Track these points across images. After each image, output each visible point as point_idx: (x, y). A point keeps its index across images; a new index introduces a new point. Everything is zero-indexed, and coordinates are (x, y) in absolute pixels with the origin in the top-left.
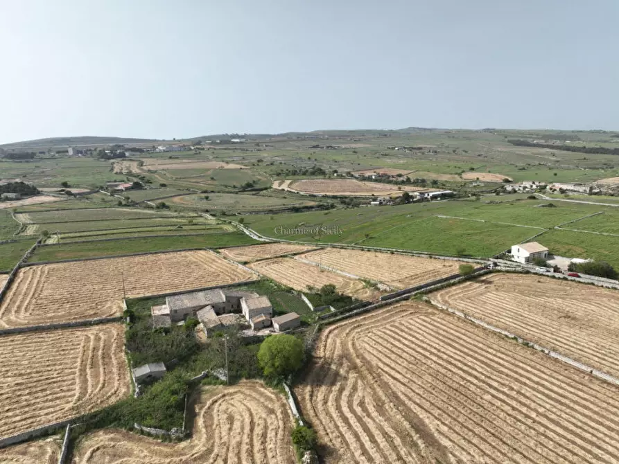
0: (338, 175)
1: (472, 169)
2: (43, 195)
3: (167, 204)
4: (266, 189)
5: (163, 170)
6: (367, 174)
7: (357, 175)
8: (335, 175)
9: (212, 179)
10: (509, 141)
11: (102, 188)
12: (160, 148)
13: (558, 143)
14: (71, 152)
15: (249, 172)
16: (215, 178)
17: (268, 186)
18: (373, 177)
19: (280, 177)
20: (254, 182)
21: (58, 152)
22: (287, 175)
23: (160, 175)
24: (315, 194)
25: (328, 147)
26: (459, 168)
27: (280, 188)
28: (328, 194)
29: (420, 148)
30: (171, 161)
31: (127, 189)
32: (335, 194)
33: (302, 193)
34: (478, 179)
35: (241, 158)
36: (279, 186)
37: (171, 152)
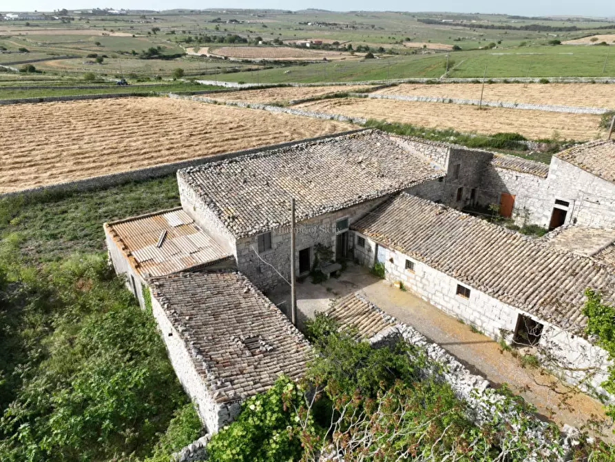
0: (264, 43)
1: (408, 40)
3: (37, 68)
4: (179, 56)
5: (20, 35)
6: (299, 42)
7: (287, 43)
8: (260, 42)
9: (98, 44)
10: (419, 20)
12: (10, 16)
13: (465, 22)
15: (147, 40)
16: (102, 44)
17: (180, 53)
18: (308, 45)
19: (191, 45)
20: (159, 48)
22: (200, 42)
23: (16, 40)
24: (249, 59)
25: (232, 21)
26: (394, 38)
27: (199, 54)
28: (266, 59)
29: (335, 24)
30: (29, 28)
32: (277, 59)
33: (232, 59)
34: (425, 46)
35: (129, 28)
36: (197, 52)
37: (26, 20)
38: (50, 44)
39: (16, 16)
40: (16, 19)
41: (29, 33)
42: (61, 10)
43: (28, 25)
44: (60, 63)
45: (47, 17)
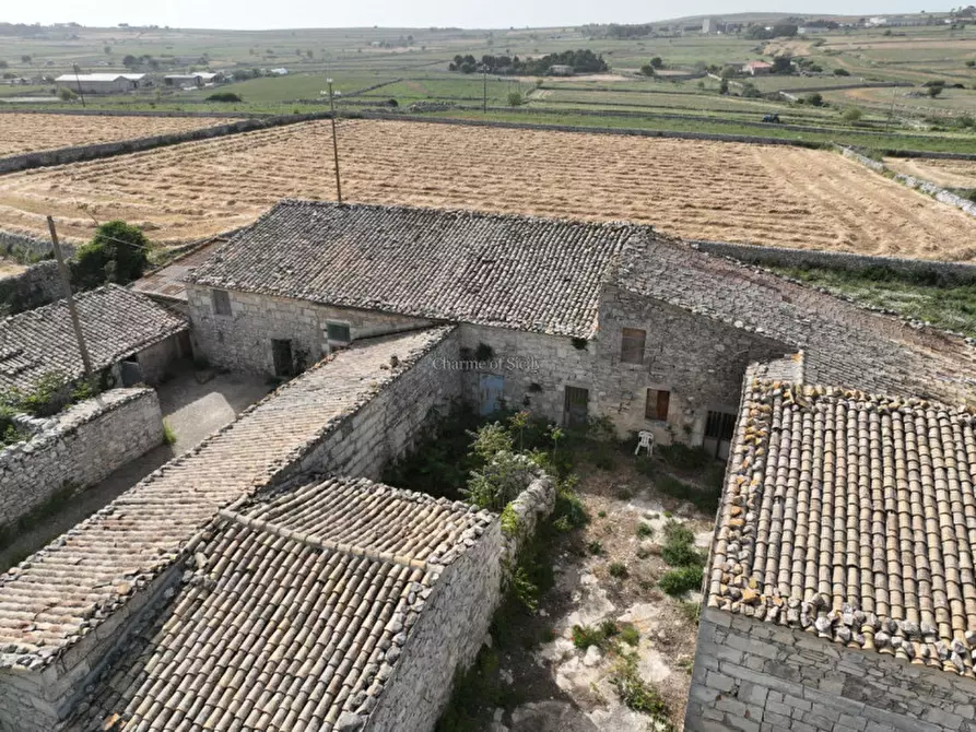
2: (611, 73)
5: (859, 49)
11: (714, 69)
12: (875, 21)
14: (706, 29)
21: (687, 29)
23: (846, 57)
30: (887, 39)
31: (759, 72)
37: (894, 27)
38: (889, 63)
39: (883, 21)
40: (881, 26)
41: (875, 46)
42: (964, 7)
43: (888, 34)
44: (867, 92)
45: (933, 21)
